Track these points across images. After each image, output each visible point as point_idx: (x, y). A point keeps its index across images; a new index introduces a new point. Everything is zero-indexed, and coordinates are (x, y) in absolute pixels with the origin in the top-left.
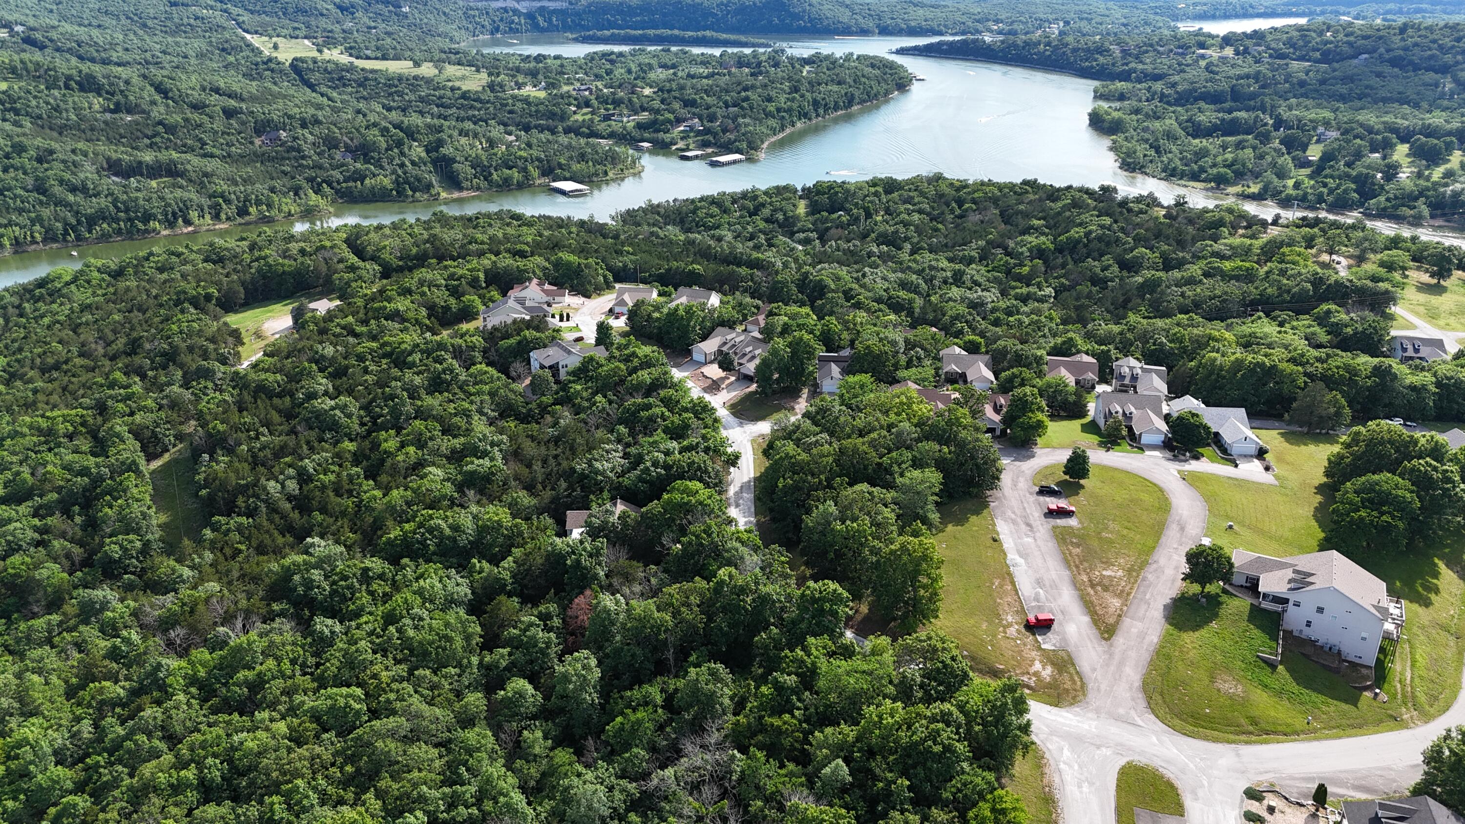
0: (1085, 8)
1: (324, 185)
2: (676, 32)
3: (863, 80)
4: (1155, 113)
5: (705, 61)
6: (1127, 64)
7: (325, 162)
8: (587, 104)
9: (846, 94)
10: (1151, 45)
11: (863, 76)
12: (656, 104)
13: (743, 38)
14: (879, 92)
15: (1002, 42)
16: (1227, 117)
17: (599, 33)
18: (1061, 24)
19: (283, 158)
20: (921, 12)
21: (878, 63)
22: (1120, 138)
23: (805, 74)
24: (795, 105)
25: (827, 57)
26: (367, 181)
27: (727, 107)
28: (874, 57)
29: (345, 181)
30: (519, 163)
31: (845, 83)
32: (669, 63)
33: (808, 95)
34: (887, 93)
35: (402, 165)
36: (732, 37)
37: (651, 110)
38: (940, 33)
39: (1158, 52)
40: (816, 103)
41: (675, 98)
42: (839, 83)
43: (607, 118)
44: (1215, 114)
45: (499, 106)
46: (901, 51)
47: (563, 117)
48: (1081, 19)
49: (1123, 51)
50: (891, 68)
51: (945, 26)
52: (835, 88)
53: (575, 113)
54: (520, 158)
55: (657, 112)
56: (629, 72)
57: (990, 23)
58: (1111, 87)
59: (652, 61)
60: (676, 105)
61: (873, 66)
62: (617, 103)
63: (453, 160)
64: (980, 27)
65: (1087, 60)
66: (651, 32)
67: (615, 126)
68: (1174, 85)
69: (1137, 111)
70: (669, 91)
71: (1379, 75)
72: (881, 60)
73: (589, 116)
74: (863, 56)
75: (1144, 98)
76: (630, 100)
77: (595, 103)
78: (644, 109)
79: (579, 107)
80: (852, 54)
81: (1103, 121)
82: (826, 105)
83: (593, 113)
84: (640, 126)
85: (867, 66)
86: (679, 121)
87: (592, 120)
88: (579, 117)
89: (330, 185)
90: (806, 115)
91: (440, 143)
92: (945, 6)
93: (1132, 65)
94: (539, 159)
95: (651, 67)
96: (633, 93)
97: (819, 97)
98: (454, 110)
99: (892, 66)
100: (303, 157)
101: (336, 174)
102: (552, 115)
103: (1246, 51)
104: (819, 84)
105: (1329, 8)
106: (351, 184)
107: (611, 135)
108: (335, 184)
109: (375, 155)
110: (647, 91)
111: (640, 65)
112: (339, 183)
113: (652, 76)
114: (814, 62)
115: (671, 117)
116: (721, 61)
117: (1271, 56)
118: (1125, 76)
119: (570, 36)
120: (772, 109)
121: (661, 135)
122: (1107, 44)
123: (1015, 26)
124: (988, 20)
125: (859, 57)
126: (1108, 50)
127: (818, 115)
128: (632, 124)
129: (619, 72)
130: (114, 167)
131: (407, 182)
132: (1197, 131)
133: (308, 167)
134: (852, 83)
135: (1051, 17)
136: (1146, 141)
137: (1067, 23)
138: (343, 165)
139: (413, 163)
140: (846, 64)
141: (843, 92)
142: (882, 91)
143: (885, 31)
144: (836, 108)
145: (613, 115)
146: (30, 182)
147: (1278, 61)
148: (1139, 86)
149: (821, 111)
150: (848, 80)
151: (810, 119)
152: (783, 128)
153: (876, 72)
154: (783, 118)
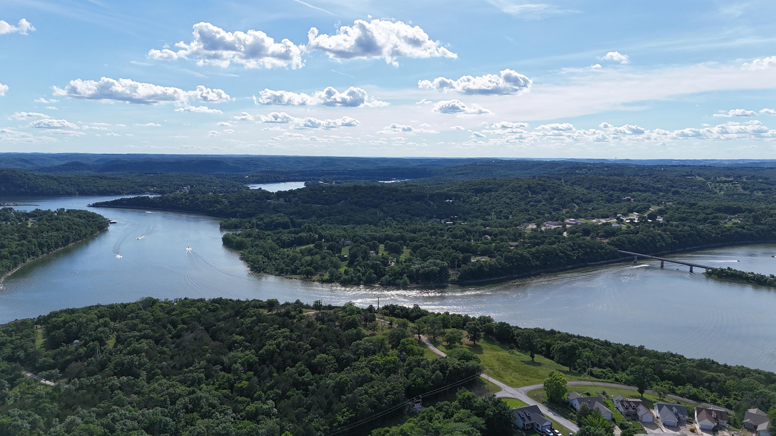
0: (199, 178)
3: (75, 227)
4: (259, 236)
6: (233, 209)
9: (63, 237)
10: (243, 198)
11: (74, 224)
14: (87, 234)
15: (160, 198)
16: (296, 236)
18: (189, 187)
20: (105, 182)
21: (83, 215)
22: (246, 252)
23: (30, 226)
24: (24, 249)
25: (45, 213)
28: (80, 211)
31: (61, 230)
33: (35, 241)
34: (92, 233)
38: (119, 194)
39: (248, 202)
40: (41, 246)
42: (57, 230)
44: (290, 235)
46: (96, 205)
48: (199, 184)
49: (229, 202)
50: (92, 217)
51: (122, 189)
52: (55, 233)
57: (149, 187)
58: (229, 222)
61: (80, 217)
64: (143, 189)
65: (211, 207)
68: (261, 219)
69: (249, 236)
71: (352, 210)
72: (85, 213)
74: (72, 210)
75: (248, 227)
80: (63, 209)
81: (233, 242)
82: (49, 245)
85: (76, 217)
90: (33, 254)
92: (120, 178)
93: (236, 209)
97: (43, 241)
99: (93, 215)
103: (290, 201)
104: (42, 232)
105: (311, 178)
114: (36, 216)
117: (302, 203)
118: (234, 215)
120: (5, 253)
122: (220, 198)
123: (164, 188)
124: (147, 186)
125: (68, 211)
126: (221, 202)
127: (43, 253)
132: (284, 245)
134: (67, 230)
135: (183, 183)
136: (261, 253)
137: (192, 187)
140: (60, 217)
141: (61, 236)
142: (89, 232)
143: (83, 193)
144: (57, 246)
147: (306, 205)
148: (244, 220)
149: (45, 250)
150: (63, 228)
151: (37, 256)
152: (15, 265)
153: (83, 221)
154: (15, 258)
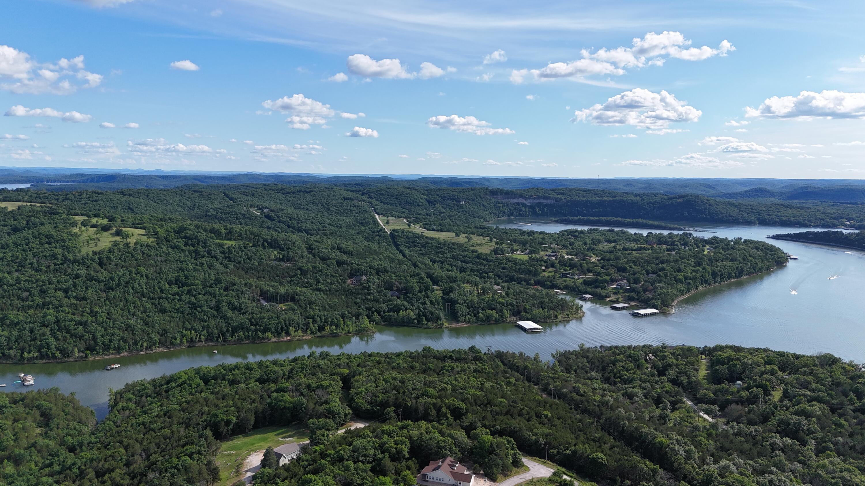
1: (375, 313)
2: (619, 219)
3: (750, 258)
5: (637, 238)
7: (381, 298)
8: (553, 266)
9: (737, 268)
11: (750, 256)
12: (598, 269)
13: (664, 224)
14: (762, 267)
17: (571, 218)
19: (358, 294)
20: (790, 211)
21: (761, 247)
23: (705, 253)
24: (698, 275)
25: (722, 240)
26: (401, 313)
27: (648, 273)
28: (758, 242)
29: (388, 312)
30: (499, 306)
31: (736, 260)
32: (612, 239)
33: (708, 268)
34: (769, 268)
35: (424, 303)
36: (656, 223)
37: (594, 272)
38: (806, 226)
40: (714, 274)
41: (612, 265)
42: (732, 260)
43: (564, 276)
45: (497, 264)
47: (536, 273)
50: (771, 251)
52: (729, 263)
53: (544, 271)
54: (500, 303)
55: (599, 274)
56: (585, 244)
59: (601, 238)
60: (612, 271)
61: (757, 249)
62: (572, 266)
63: (456, 302)
66: (603, 219)
67: (569, 281)
70: (608, 260)
72: (764, 244)
73: (553, 274)
74: (749, 241)
76: (581, 265)
77: (558, 265)
78: (589, 271)
79: (547, 267)
80: (740, 239)
82: (722, 275)
83: (555, 272)
84: (585, 283)
85: (753, 248)
86: (613, 281)
87: (554, 277)
88: (546, 274)
89: (379, 313)
90: (706, 282)
91: (451, 290)
92: (808, 208)
94: (512, 305)
95: (599, 241)
96: (584, 260)
97: (717, 270)
98: (471, 265)
99: (771, 249)
100: (369, 294)
101: (384, 306)
102: (529, 272)
104: (717, 261)
106: (391, 313)
107: (566, 288)
108: (382, 313)
109: (410, 295)
110: (594, 259)
111: (593, 240)
112: (384, 312)
113: (600, 247)
114: (713, 243)
115: (608, 278)
116: (647, 240)
119: (554, 219)
120: (681, 277)
121: (599, 290)
125: (746, 241)
127: (715, 282)
128: (581, 281)
129: (579, 243)
130: (264, 295)
131: (424, 315)
133: (370, 300)
134: (742, 261)
138: (390, 301)
139: (431, 302)
140: (737, 246)
141: (735, 267)
142: (765, 267)
143: (764, 223)
144: (730, 277)
145: (569, 274)
146: (213, 303)
149: (718, 279)
150: (738, 258)
151: (709, 284)
152: (689, 291)
153: (759, 253)
154: (689, 283)
